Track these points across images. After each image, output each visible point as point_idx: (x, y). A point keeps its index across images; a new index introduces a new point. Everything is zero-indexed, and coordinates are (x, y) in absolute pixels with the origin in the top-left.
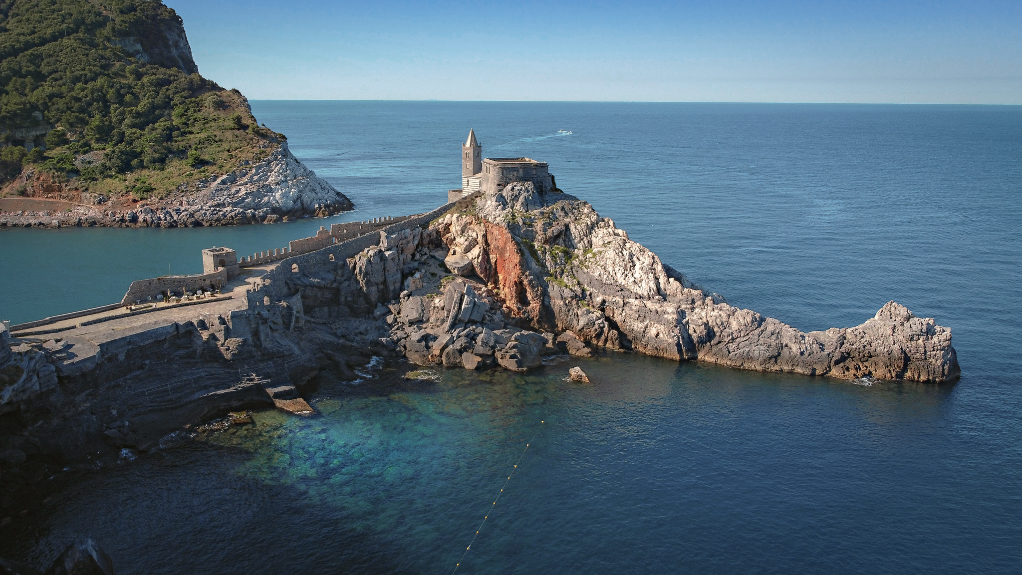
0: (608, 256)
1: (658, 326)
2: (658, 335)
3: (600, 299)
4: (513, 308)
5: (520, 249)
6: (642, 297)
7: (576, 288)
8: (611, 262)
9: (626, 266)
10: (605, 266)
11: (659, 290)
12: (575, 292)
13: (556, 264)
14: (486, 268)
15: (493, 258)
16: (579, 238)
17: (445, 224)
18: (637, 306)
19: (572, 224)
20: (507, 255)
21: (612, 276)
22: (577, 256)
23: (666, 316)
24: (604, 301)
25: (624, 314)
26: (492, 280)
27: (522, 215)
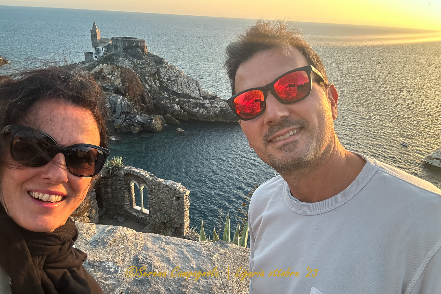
0: (178, 82)
1: (203, 109)
2: (203, 112)
3: (177, 100)
4: (140, 106)
5: (140, 80)
6: (194, 98)
7: (166, 96)
8: (180, 84)
9: (186, 85)
10: (177, 86)
11: (200, 95)
12: (166, 97)
13: (156, 86)
14: (124, 89)
15: (127, 84)
16: (164, 74)
17: (100, 69)
18: (193, 102)
19: (160, 68)
20: (135, 83)
21: (181, 90)
22: (164, 82)
23: (205, 105)
24: (179, 101)
25: (188, 105)
26: (127, 94)
27: (138, 64)
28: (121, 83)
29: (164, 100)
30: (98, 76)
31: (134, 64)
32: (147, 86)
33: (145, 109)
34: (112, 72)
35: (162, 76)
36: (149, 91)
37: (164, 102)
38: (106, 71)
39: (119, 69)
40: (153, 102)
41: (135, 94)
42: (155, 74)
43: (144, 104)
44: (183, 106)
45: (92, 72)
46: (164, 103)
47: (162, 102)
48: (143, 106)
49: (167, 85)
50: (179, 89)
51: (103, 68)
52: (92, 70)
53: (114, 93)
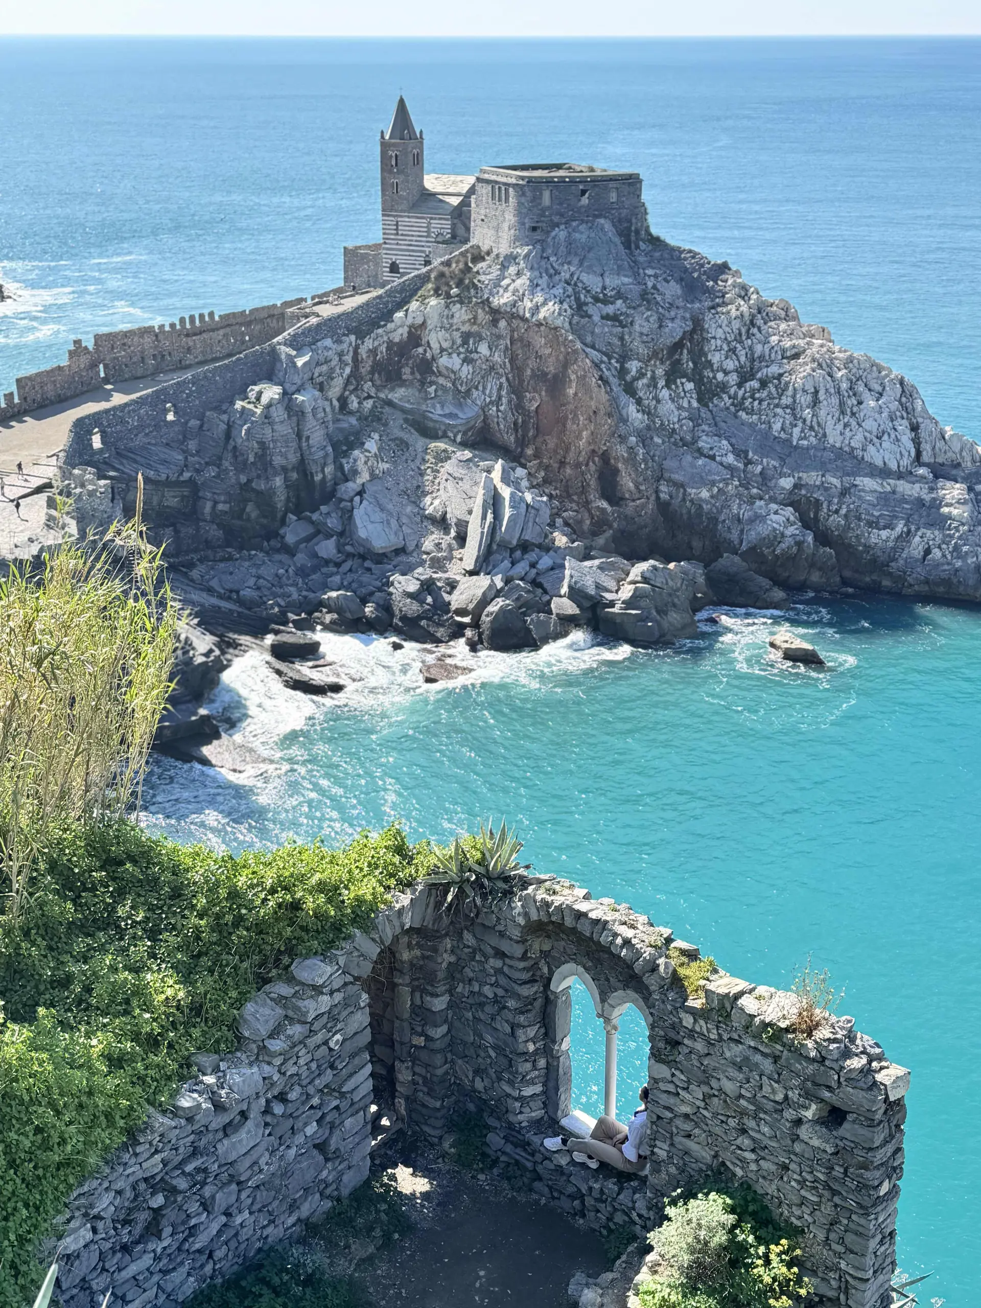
0: (800, 384)
1: (929, 533)
2: (928, 551)
3: (786, 483)
4: (589, 511)
5: (601, 378)
6: (884, 473)
7: (730, 459)
8: (809, 398)
9: (842, 404)
10: (792, 407)
11: (919, 454)
12: (729, 467)
13: (680, 408)
14: (515, 423)
15: (533, 398)
16: (725, 347)
17: (410, 327)
18: (876, 491)
19: (708, 316)
20: (571, 391)
21: (811, 428)
22: (724, 387)
23: (945, 510)
24: (796, 486)
25: (843, 511)
26: (529, 452)
27: (597, 300)
28: (504, 393)
29: (713, 483)
30: (400, 361)
31: (577, 299)
32: (632, 412)
33: (611, 527)
34: (465, 342)
35: (715, 358)
36: (639, 434)
37: (709, 490)
38: (436, 339)
39: (503, 324)
40: (657, 492)
41: (567, 450)
42: (678, 346)
43: (611, 503)
44: (816, 514)
45: (369, 343)
46: (712, 497)
47: (705, 494)
48: (603, 510)
49: (739, 405)
50: (800, 424)
51: (424, 323)
52: (369, 332)
53: (464, 445)
